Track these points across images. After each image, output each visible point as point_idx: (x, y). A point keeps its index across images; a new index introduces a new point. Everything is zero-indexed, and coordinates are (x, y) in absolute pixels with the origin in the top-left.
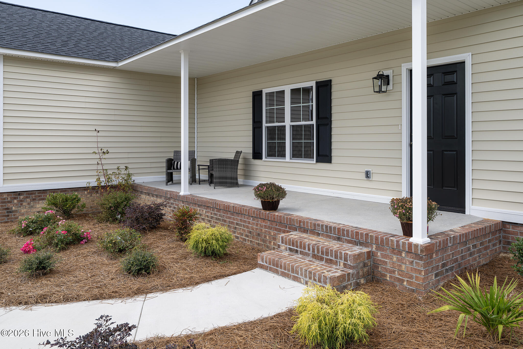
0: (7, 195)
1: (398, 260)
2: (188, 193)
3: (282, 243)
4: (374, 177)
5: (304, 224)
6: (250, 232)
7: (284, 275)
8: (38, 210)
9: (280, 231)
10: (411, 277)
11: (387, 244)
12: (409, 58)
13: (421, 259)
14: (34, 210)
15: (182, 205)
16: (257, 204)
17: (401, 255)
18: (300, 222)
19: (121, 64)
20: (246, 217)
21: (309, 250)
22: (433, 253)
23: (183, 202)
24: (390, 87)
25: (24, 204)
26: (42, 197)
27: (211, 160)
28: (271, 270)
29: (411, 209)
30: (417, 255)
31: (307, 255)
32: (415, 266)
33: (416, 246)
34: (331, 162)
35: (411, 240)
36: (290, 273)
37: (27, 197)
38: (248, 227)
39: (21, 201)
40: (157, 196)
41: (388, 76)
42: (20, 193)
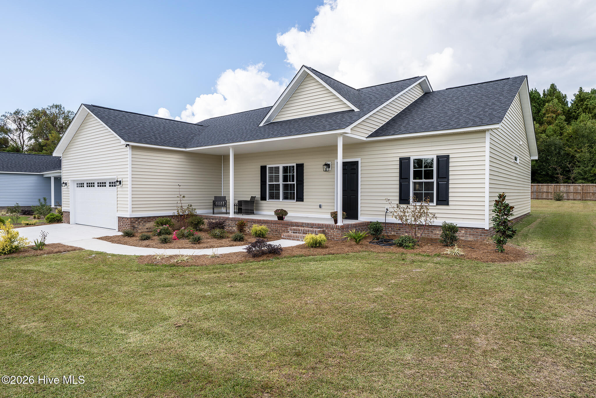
0: (133, 219)
1: (333, 232)
2: (233, 217)
3: (290, 230)
4: (323, 207)
5: (298, 224)
6: (272, 230)
7: (293, 240)
8: (147, 227)
9: (287, 227)
10: (337, 236)
11: (329, 226)
12: (336, 157)
13: (340, 230)
14: (145, 227)
15: (231, 222)
16: (276, 218)
17: (334, 230)
18: (296, 223)
19: (188, 150)
20: (270, 224)
21: (301, 231)
22: (344, 228)
23: (232, 221)
24: (330, 169)
25: (141, 224)
26: (149, 221)
27: (238, 201)
28: (287, 239)
29: (337, 214)
30: (339, 229)
31: (301, 233)
32: (338, 233)
33: (339, 226)
34: (303, 201)
35: (337, 224)
36: (296, 238)
37: (142, 220)
38: (271, 228)
39: (139, 222)
40: (213, 219)
41: (329, 164)
42: (139, 218)
